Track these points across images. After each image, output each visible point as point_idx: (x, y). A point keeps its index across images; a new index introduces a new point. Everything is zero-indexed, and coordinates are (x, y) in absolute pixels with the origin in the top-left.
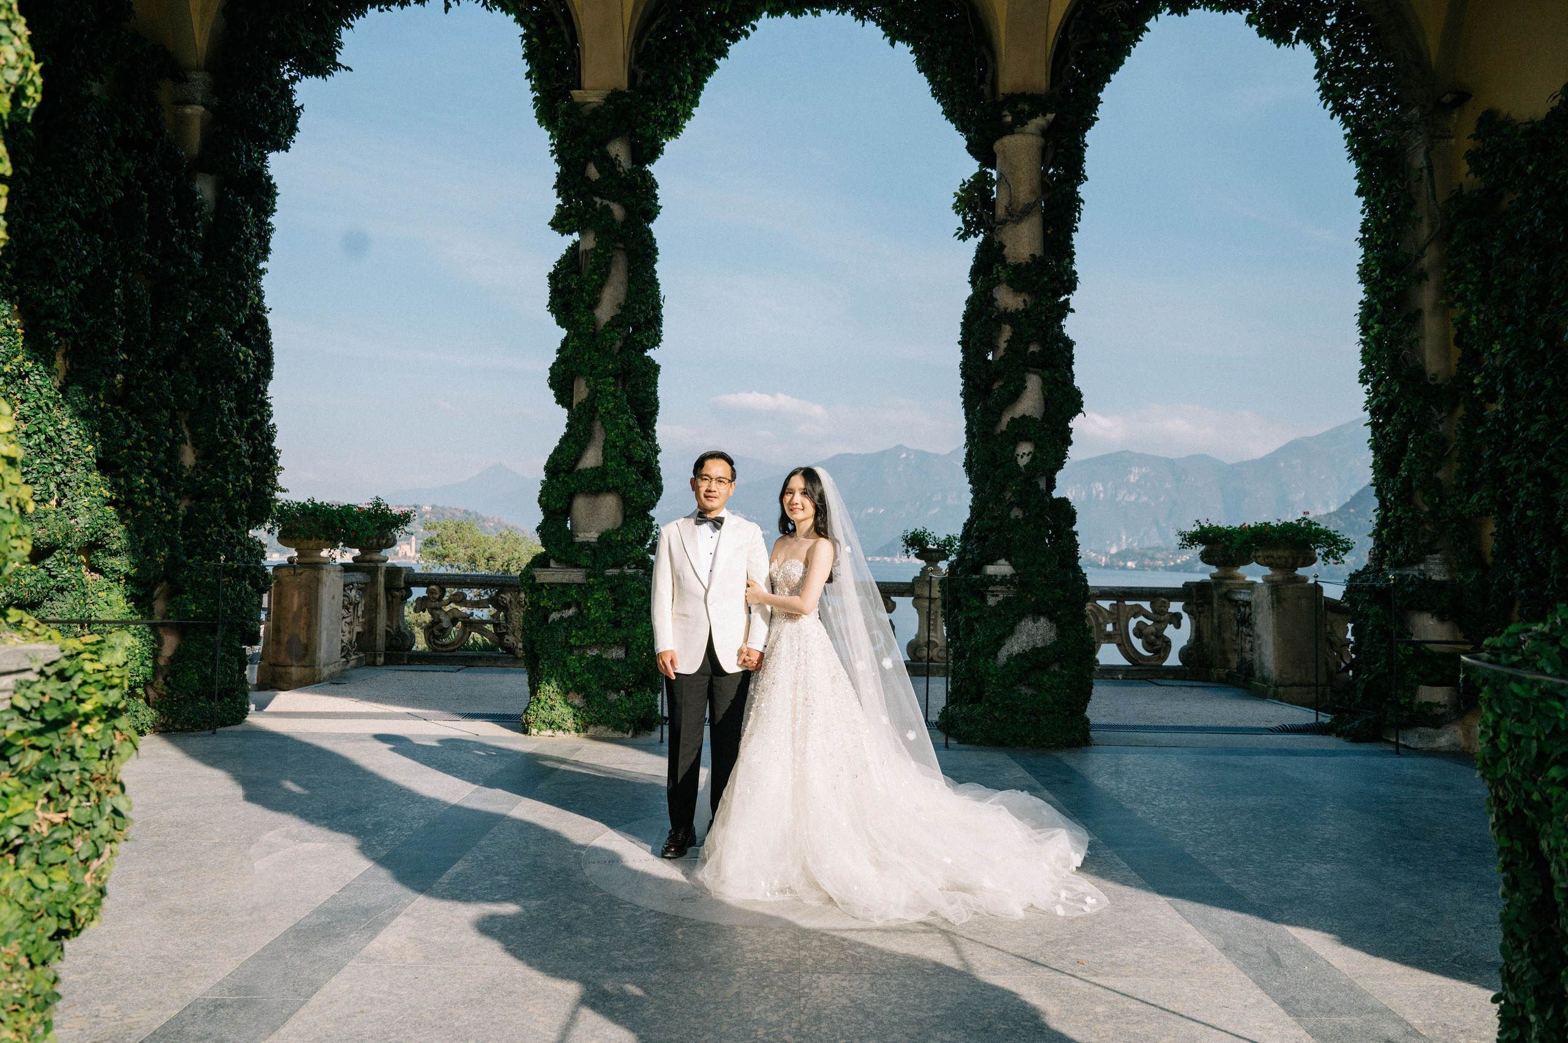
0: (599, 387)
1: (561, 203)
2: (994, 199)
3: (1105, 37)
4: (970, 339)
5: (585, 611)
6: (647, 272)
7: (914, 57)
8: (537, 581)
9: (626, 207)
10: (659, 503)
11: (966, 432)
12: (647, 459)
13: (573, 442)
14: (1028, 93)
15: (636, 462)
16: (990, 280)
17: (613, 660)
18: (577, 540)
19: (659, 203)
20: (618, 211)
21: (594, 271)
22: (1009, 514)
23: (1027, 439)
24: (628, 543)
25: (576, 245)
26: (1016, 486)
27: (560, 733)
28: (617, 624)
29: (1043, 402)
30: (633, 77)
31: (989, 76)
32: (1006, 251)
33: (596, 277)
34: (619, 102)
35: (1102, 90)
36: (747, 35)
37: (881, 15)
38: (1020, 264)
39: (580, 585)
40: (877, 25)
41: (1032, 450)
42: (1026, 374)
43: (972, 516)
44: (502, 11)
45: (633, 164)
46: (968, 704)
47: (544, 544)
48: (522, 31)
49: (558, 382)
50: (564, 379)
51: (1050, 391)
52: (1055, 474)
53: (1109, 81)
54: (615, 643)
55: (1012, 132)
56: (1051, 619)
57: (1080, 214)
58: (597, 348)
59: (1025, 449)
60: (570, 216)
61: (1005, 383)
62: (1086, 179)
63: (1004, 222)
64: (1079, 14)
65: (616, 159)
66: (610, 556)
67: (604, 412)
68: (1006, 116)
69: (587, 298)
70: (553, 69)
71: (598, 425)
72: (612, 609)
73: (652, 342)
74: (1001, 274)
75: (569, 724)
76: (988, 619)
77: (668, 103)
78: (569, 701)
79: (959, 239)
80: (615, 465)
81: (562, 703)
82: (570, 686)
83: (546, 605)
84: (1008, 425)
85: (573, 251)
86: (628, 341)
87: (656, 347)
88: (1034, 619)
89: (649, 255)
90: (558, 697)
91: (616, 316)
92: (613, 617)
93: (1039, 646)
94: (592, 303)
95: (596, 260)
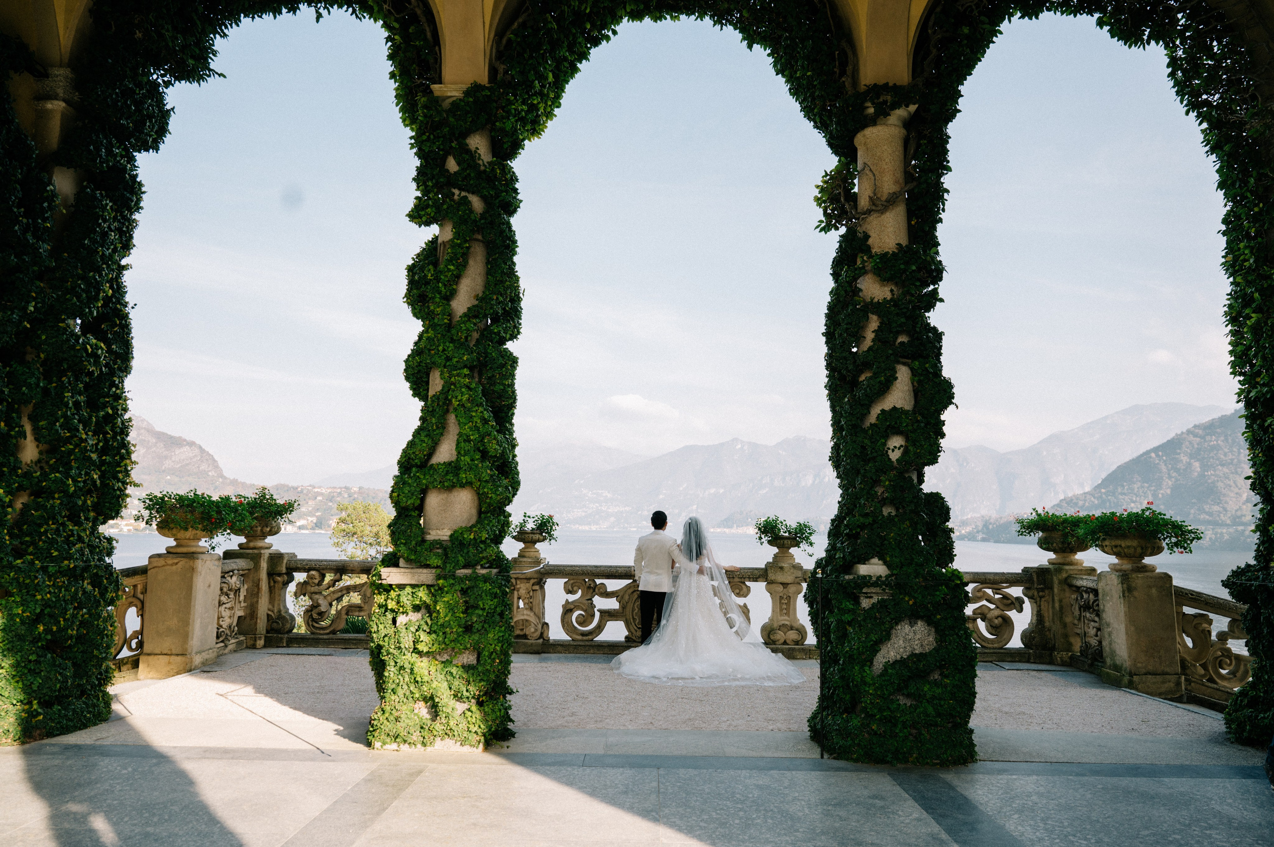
0: (453, 379)
1: (420, 195)
2: (855, 192)
4: (835, 330)
5: (434, 614)
6: (506, 264)
7: (771, 60)
8: (386, 582)
9: (484, 198)
10: (516, 499)
11: (832, 425)
12: (503, 454)
13: (426, 436)
14: (890, 84)
15: (491, 456)
16: (856, 269)
17: (463, 667)
18: (429, 537)
19: (519, 197)
20: (477, 203)
21: (450, 261)
22: (881, 512)
23: (898, 432)
25: (436, 238)
26: (890, 481)
27: (405, 748)
28: (468, 629)
29: (912, 394)
30: (493, 72)
31: (849, 69)
32: (870, 241)
33: (452, 267)
34: (478, 94)
36: (608, 39)
37: (740, 20)
38: (887, 253)
39: (428, 586)
41: (903, 443)
42: (896, 365)
45: (493, 158)
46: (842, 714)
47: (395, 542)
48: (387, 34)
49: (413, 374)
50: (419, 371)
51: (919, 382)
52: (925, 469)
54: (466, 648)
55: (875, 124)
56: (929, 622)
57: (944, 205)
58: (452, 339)
59: (896, 442)
60: (428, 206)
61: (875, 374)
63: (869, 212)
64: (938, 9)
65: (476, 152)
66: (462, 556)
67: (458, 405)
68: (868, 107)
69: (443, 289)
70: (414, 66)
71: (452, 418)
72: (463, 613)
73: (511, 335)
74: (866, 264)
75: (416, 736)
76: (862, 623)
77: (529, 99)
78: (416, 711)
79: (821, 231)
80: (469, 460)
81: (409, 713)
82: (417, 695)
83: (394, 608)
84: (878, 418)
85: (432, 244)
86: (485, 333)
87: (515, 340)
88: (910, 623)
89: (508, 247)
90: (405, 707)
91: (474, 306)
92: (463, 621)
93: (917, 652)
94: (448, 293)
95: (454, 251)
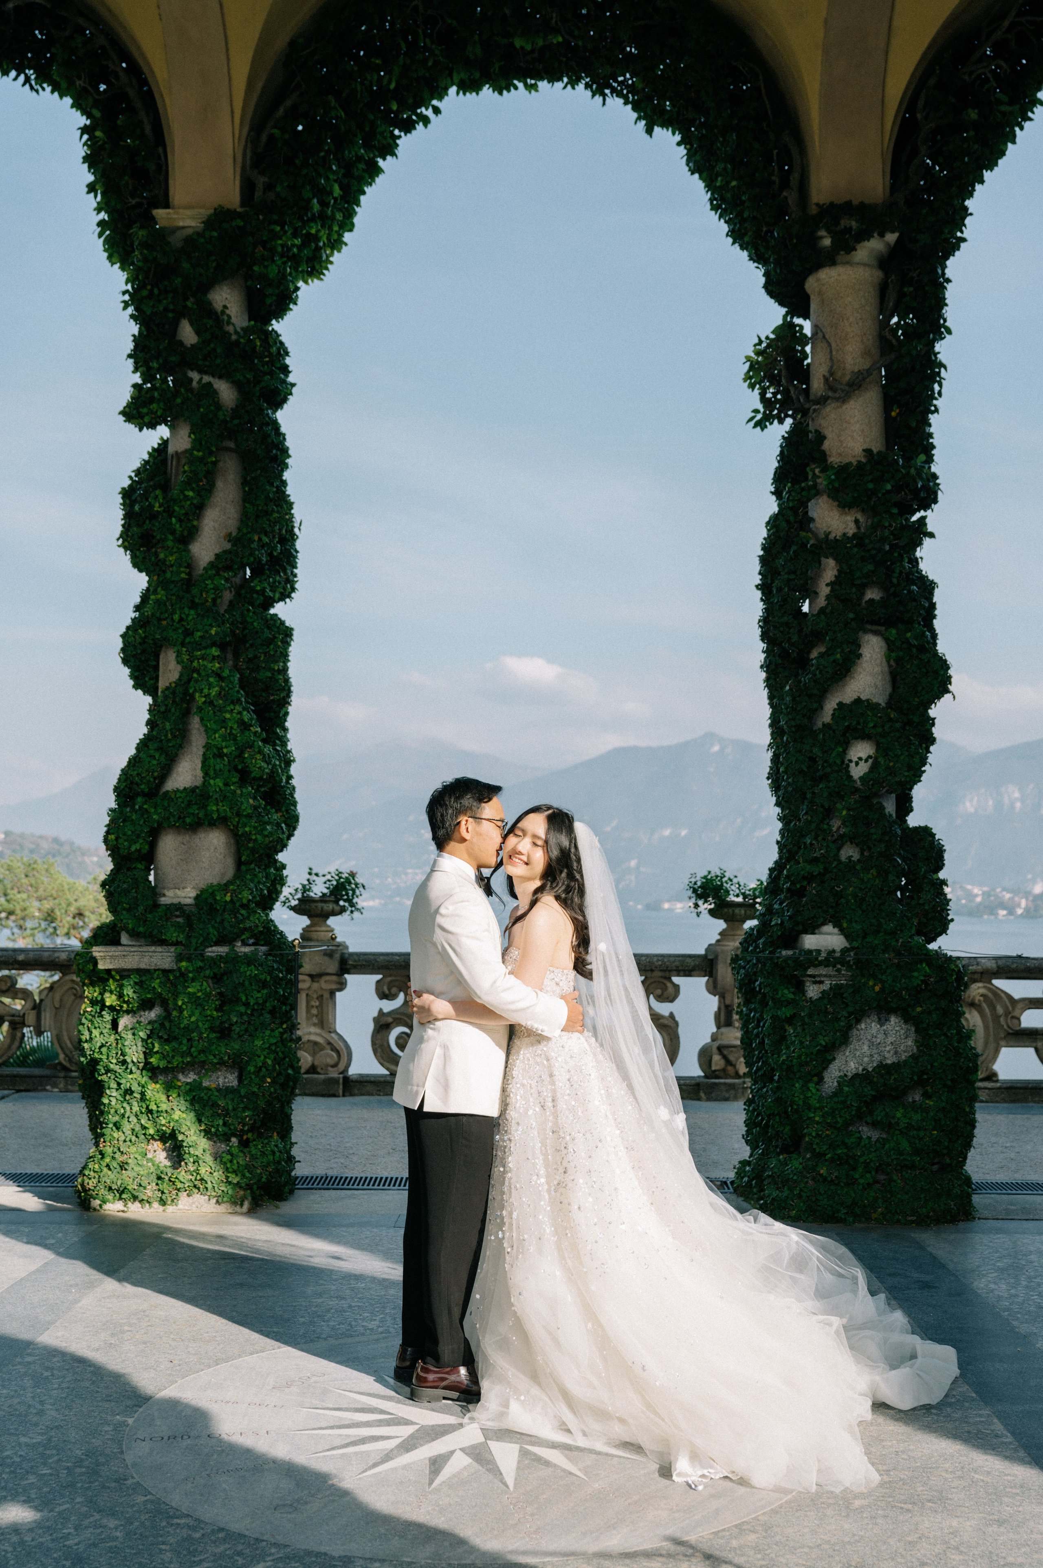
0: (195, 664)
1: (140, 381)
2: (808, 365)
3: (973, 115)
4: (773, 582)
5: (175, 1013)
6: (272, 484)
7: (682, 151)
8: (101, 966)
9: (238, 385)
10: (293, 842)
11: (771, 726)
12: (273, 775)
13: (157, 750)
14: (856, 202)
15: (255, 779)
16: (803, 489)
17: (218, 1090)
18: (163, 900)
19: (291, 378)
20: (226, 392)
21: (188, 484)
22: (837, 855)
23: (864, 737)
24: (243, 906)
25: (165, 443)
26: (849, 810)
27: (135, 1207)
28: (224, 1032)
29: (888, 678)
30: (248, 187)
31: (794, 179)
32: (826, 445)
33: (191, 494)
34: (225, 225)
35: (971, 195)
36: (426, 121)
37: (632, 89)
38: (849, 464)
39: (165, 972)
40: (626, 103)
41: (871, 753)
42: (860, 634)
43: (781, 858)
44: (52, 92)
45: (250, 320)
46: (779, 1154)
47: (113, 907)
48: (83, 121)
49: (134, 656)
50: (144, 651)
51: (898, 660)
52: (911, 789)
53: (982, 182)
54: (222, 1063)
55: (833, 263)
56: (907, 1019)
57: (940, 385)
58: (193, 602)
59: (861, 752)
60: (152, 400)
61: (829, 649)
62: (949, 332)
63: (823, 401)
64: (932, 82)
65: (223, 312)
66: (213, 927)
67: (205, 702)
68: (822, 237)
69: (178, 526)
70: (126, 178)
71: (195, 722)
72: (216, 1010)
73: (281, 593)
74: (819, 481)
75: (150, 1191)
76: (807, 1020)
77: (303, 227)
78: (150, 1156)
79: (755, 426)
80: (221, 785)
81: (139, 1158)
82: (151, 1131)
83: (114, 1004)
84: (833, 715)
85: (159, 455)
86: (243, 592)
87: (288, 600)
88: (880, 1019)
89: (275, 459)
90: (133, 1149)
91: (225, 552)
92: (217, 1023)
93: (889, 1062)
94: (185, 533)
95: (193, 468)
